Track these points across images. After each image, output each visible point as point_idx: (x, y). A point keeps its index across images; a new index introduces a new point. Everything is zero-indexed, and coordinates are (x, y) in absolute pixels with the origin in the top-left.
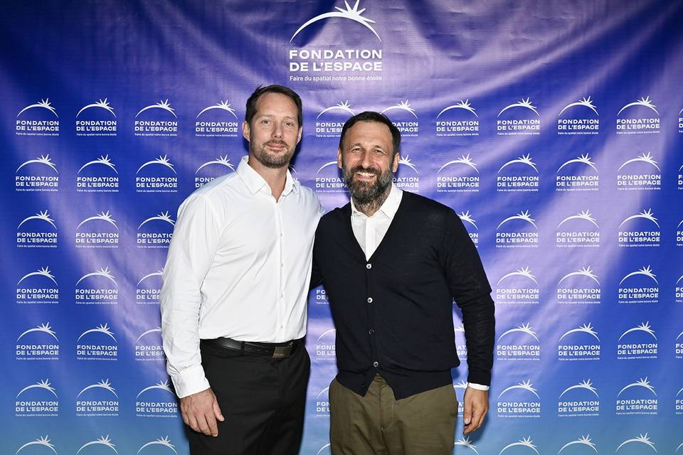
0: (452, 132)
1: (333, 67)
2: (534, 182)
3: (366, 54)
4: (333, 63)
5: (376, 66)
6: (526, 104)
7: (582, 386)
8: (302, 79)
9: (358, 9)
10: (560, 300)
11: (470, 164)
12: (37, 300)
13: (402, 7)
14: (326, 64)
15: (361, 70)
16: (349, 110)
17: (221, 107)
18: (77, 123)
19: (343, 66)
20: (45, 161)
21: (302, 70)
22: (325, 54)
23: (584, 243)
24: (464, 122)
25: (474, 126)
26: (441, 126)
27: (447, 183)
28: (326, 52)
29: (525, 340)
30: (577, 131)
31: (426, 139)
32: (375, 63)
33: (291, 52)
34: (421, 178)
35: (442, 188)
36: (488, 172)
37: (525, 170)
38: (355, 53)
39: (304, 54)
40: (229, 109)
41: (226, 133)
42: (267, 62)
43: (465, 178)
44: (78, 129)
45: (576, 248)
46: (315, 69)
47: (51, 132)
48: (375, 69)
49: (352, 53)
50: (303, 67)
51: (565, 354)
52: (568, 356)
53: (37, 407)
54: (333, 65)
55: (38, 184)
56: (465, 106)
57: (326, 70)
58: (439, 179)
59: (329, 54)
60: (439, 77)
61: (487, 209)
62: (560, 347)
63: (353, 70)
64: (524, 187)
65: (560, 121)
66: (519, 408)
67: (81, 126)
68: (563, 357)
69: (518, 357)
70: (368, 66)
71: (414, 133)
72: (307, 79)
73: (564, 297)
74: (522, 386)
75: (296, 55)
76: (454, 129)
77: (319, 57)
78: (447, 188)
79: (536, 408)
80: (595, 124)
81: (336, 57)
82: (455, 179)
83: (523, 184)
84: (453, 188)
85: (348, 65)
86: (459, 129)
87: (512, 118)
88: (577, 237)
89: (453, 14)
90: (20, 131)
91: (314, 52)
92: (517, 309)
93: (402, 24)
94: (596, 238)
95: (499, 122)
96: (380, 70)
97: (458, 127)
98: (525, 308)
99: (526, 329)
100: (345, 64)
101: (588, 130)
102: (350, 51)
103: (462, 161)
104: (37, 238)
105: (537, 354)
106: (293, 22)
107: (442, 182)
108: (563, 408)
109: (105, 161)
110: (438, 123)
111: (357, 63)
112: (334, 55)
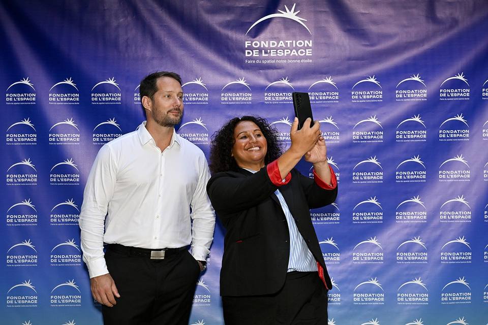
0: (363, 99)
1: (277, 53)
2: (423, 134)
3: (300, 44)
4: (277, 50)
5: (307, 52)
6: (416, 79)
7: (459, 282)
8: (254, 62)
9: (295, 11)
10: (442, 220)
11: (376, 122)
12: (65, 222)
13: (327, 10)
14: (272, 51)
15: (297, 55)
16: (288, 84)
17: (196, 82)
18: (92, 95)
19: (284, 52)
20: (70, 123)
21: (254, 55)
22: (271, 44)
23: (459, 178)
24: (372, 92)
25: (379, 94)
26: (355, 95)
27: (360, 136)
28: (271, 42)
29: (416, 248)
30: (454, 97)
31: (344, 105)
32: (307, 50)
33: (246, 42)
34: (341, 132)
35: (356, 140)
36: (389, 128)
37: (416, 126)
38: (293, 42)
39: (256, 44)
40: (201, 84)
41: (200, 101)
42: (228, 50)
43: (373, 132)
44: (93, 99)
45: (453, 181)
46: (264, 55)
47: (73, 102)
48: (307, 54)
49: (290, 43)
50: (255, 54)
51: (446, 258)
52: (448, 260)
53: (66, 299)
54: (276, 52)
55: (65, 139)
56: (372, 80)
57: (272, 55)
58: (354, 133)
59: (273, 44)
60: (353, 60)
61: (389, 155)
62: (442, 254)
63: (291, 55)
64: (416, 138)
65: (441, 91)
66: (413, 298)
67: (95, 97)
68: (444, 260)
69: (411, 261)
70: (302, 52)
71: (336, 100)
72: (258, 61)
73: (445, 217)
74: (415, 282)
75: (250, 45)
76: (364, 97)
77: (267, 46)
78: (360, 140)
79: (425, 298)
80: (466, 93)
81: (279, 46)
82: (365, 133)
83: (415, 136)
84: (364, 140)
85: (287, 52)
86: (368, 97)
87: (406, 89)
88: (454, 174)
89: (363, 14)
90: (52, 101)
91: (263, 42)
92: (410, 227)
93: (327, 21)
94: (468, 175)
95: (397, 92)
96: (311, 55)
97: (367, 95)
98: (417, 225)
99: (417, 241)
100: (286, 51)
101: (461, 97)
102: (289, 42)
103: (371, 120)
104: (64, 178)
105: (426, 258)
106: (248, 21)
107: (356, 135)
108: (445, 297)
109: (112, 122)
110: (353, 93)
111: (294, 50)
112: (278, 44)
